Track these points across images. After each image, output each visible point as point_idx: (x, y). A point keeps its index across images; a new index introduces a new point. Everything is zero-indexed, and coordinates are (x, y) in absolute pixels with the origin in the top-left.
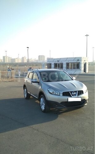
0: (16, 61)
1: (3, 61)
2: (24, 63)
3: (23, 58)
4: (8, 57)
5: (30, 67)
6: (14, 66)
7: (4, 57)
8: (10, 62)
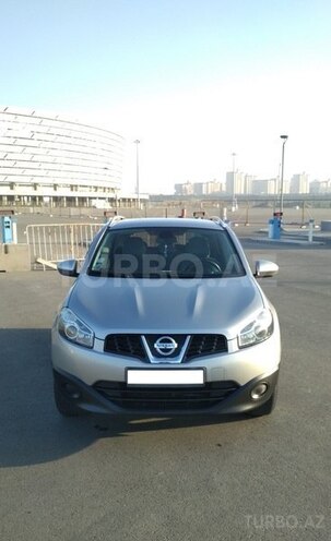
0: (272, 190)
1: (227, 188)
2: (297, 195)
3: (296, 179)
4: (244, 175)
5: (278, 211)
6: (259, 206)
7: (230, 176)
8: (249, 192)
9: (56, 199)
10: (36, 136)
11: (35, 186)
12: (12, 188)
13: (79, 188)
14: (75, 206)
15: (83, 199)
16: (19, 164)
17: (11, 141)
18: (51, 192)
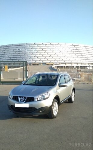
9: (77, 67)
10: (73, 50)
11: (72, 63)
12: (66, 64)
13: (84, 64)
14: (82, 69)
15: (85, 67)
16: (68, 58)
17: (66, 52)
18: (76, 65)
